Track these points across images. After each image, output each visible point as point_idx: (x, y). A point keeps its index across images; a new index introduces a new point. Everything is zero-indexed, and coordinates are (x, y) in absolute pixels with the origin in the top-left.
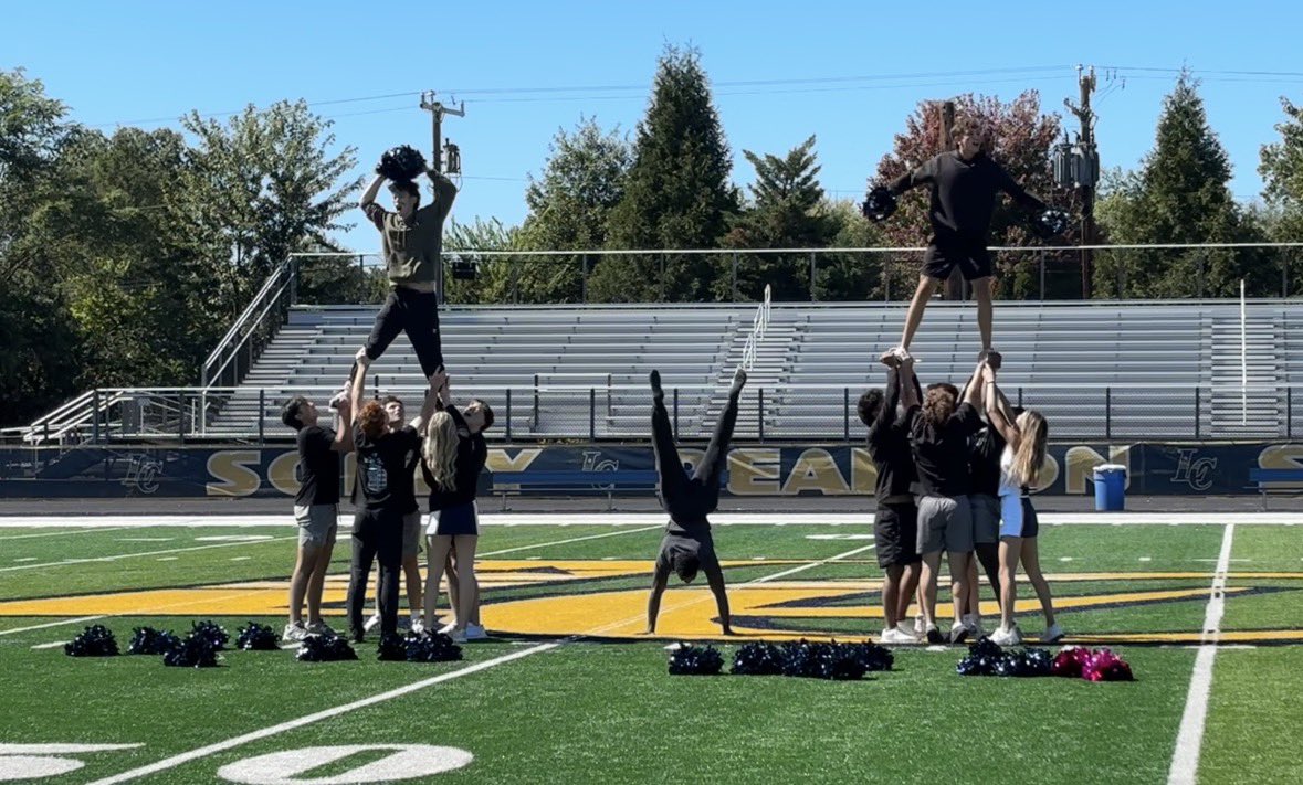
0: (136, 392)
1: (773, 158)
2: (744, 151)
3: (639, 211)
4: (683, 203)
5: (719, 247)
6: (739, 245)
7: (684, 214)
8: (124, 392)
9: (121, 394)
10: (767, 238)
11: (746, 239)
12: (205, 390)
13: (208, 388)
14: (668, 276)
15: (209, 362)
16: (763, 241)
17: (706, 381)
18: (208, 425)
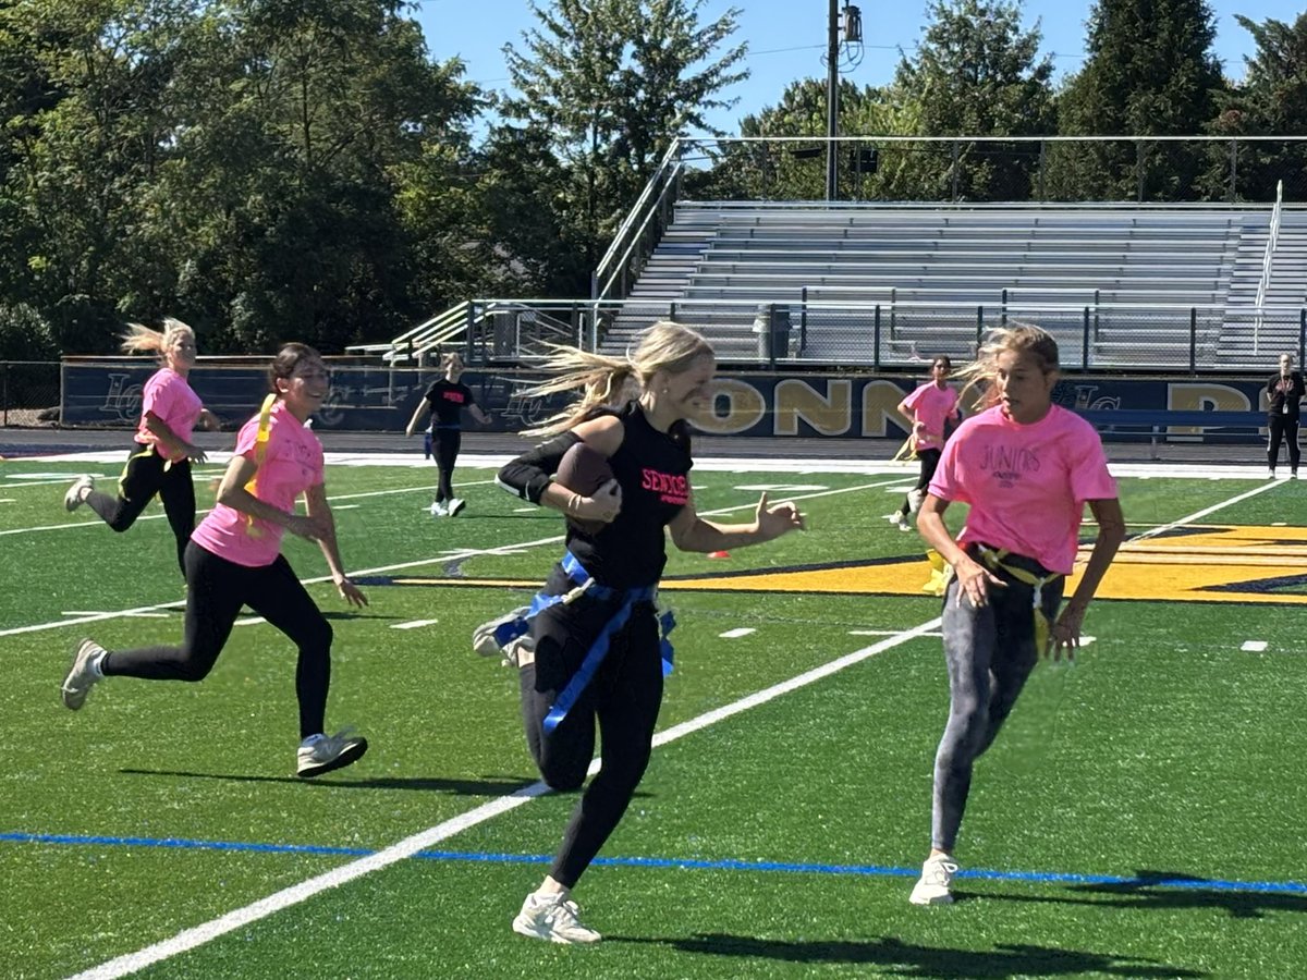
0: (512, 305)
1: (1278, 23)
2: (1237, 17)
3: (1100, 88)
4: (1158, 79)
5: (1205, 133)
6: (1232, 132)
7: (1159, 91)
8: (498, 305)
9: (496, 306)
10: (1266, 123)
11: (1241, 123)
12: (597, 302)
13: (600, 300)
14: (1137, 170)
15: (601, 268)
16: (1263, 126)
17: (1213, 300)
18: (599, 346)
